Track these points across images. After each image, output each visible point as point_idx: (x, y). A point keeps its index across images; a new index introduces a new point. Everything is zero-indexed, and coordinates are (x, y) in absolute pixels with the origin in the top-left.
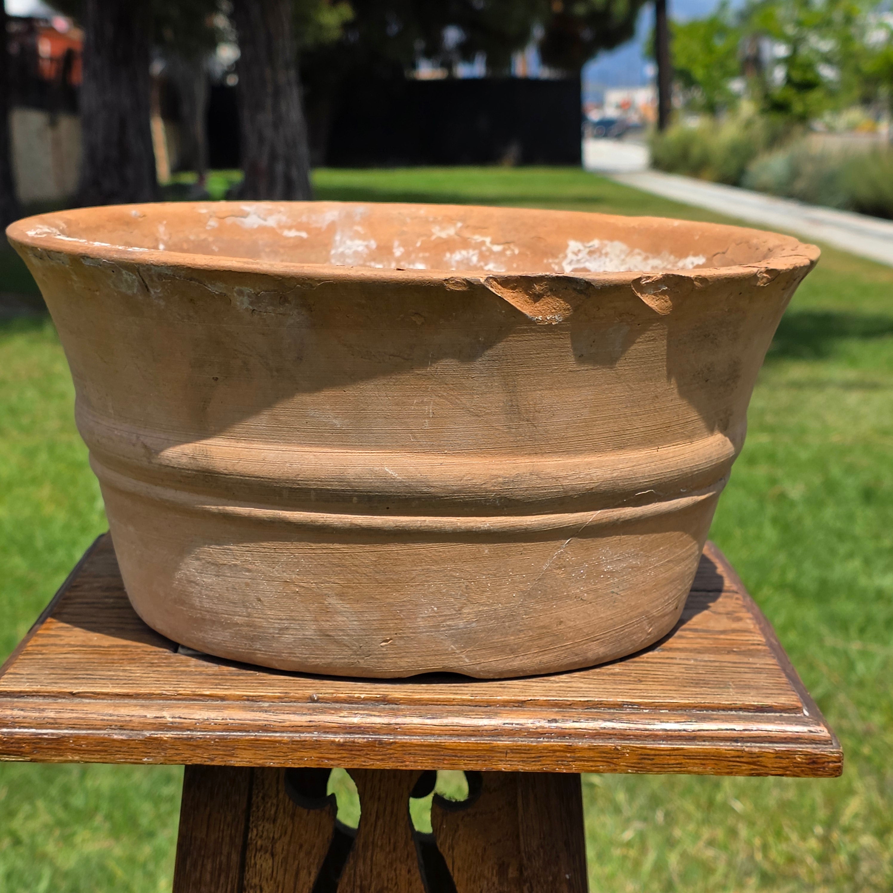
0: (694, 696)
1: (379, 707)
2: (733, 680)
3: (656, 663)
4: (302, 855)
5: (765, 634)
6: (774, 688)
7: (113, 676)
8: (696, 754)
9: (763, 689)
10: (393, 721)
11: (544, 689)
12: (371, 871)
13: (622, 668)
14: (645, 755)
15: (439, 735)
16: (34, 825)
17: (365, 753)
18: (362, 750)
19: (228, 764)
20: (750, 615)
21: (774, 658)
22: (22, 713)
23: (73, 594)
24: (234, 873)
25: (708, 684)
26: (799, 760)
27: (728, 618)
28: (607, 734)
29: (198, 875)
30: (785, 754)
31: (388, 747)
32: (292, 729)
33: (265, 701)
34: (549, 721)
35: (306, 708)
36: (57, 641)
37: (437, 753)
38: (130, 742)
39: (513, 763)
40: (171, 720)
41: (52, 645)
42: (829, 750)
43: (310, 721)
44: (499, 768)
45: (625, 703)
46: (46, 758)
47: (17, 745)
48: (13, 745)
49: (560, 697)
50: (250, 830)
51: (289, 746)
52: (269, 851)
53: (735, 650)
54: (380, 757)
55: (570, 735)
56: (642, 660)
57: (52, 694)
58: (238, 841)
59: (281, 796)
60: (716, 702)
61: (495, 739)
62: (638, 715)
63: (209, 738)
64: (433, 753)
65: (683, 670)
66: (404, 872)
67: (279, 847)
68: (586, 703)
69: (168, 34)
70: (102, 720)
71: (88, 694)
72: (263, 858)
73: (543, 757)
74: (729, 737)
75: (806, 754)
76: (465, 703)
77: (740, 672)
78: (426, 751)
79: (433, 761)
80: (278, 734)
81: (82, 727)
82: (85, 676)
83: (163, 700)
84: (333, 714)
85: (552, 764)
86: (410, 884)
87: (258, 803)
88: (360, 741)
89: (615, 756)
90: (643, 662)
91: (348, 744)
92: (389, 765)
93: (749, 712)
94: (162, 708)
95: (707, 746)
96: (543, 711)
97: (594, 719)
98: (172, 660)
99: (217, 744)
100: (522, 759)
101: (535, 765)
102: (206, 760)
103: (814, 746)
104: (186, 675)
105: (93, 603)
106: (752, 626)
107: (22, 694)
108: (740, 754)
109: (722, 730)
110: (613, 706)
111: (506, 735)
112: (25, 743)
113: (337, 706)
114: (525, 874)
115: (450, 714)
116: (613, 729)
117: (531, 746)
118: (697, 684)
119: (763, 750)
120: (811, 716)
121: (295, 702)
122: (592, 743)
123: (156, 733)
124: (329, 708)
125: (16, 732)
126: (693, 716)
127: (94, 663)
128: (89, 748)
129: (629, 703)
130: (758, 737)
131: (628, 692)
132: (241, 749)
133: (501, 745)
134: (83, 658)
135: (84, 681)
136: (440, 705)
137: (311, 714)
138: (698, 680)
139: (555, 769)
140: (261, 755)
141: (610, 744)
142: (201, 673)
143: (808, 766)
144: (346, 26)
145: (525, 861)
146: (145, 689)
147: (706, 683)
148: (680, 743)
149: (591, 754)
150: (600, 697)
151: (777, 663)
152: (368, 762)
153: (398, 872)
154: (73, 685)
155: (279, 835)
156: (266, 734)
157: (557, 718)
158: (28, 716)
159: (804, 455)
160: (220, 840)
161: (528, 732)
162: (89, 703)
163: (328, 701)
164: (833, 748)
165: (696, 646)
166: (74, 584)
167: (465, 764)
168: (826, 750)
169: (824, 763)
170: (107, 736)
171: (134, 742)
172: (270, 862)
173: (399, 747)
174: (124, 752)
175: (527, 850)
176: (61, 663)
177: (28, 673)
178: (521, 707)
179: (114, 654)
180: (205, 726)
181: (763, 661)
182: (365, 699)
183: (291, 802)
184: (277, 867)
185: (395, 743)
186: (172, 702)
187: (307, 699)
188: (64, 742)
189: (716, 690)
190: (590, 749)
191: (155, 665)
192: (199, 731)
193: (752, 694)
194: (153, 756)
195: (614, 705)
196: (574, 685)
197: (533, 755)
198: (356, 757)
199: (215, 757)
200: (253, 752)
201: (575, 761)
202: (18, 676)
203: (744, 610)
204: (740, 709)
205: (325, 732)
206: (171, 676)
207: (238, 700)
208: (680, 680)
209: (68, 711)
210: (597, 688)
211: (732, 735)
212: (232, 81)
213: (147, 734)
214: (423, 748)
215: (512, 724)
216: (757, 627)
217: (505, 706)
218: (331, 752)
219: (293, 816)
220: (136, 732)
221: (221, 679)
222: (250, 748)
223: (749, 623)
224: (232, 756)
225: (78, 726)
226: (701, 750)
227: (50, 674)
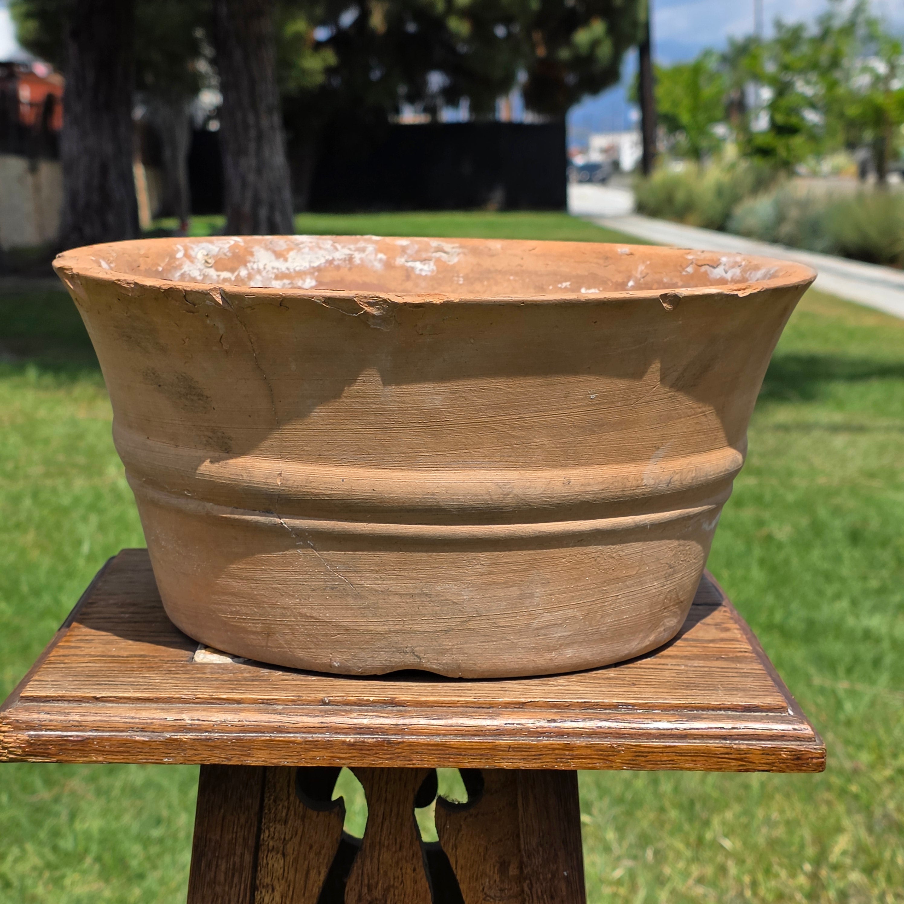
0: (685, 697)
1: (387, 709)
2: (721, 683)
3: (649, 668)
4: (312, 855)
5: (751, 644)
6: (760, 690)
7: (134, 682)
8: (687, 752)
9: (750, 691)
10: (401, 721)
11: (544, 692)
12: (378, 869)
13: (616, 673)
14: (639, 752)
15: (445, 735)
16: (24, 868)
17: (374, 752)
18: (371, 749)
19: (244, 763)
20: (737, 626)
21: (760, 663)
22: (48, 716)
23: (89, 610)
24: (247, 874)
25: (699, 687)
26: (784, 756)
27: (716, 629)
28: (603, 733)
29: (212, 876)
30: (772, 751)
31: (396, 746)
32: (305, 730)
33: (279, 704)
34: (548, 721)
35: (318, 710)
36: (78, 652)
37: (442, 752)
38: (150, 743)
39: (514, 761)
40: (190, 722)
41: (73, 655)
42: (812, 746)
43: (322, 723)
44: (502, 765)
45: (620, 704)
46: (71, 759)
47: (43, 747)
48: (40, 747)
49: (559, 698)
50: (262, 831)
51: (302, 746)
52: (281, 852)
53: (723, 656)
54: (388, 756)
55: (568, 734)
56: (636, 666)
57: (77, 699)
58: (251, 842)
59: (292, 798)
60: (706, 702)
61: (497, 738)
62: (632, 716)
63: (226, 739)
64: (438, 752)
65: (675, 675)
66: (409, 871)
67: (289, 848)
68: (583, 704)
69: (149, 78)
70: (124, 722)
71: (111, 699)
72: (274, 859)
73: (543, 755)
74: (718, 735)
75: (791, 751)
76: (469, 705)
77: (728, 677)
78: (433, 750)
79: (439, 759)
80: (292, 735)
81: (105, 729)
82: (107, 682)
83: (182, 704)
84: (344, 715)
85: (552, 762)
86: (415, 882)
87: (270, 805)
88: (370, 740)
89: (611, 753)
90: (636, 668)
91: (358, 744)
92: (397, 764)
93: (737, 712)
94: (181, 711)
95: (698, 743)
96: (543, 712)
97: (591, 719)
98: (188, 668)
99: (234, 744)
100: (523, 757)
101: (535, 763)
102: (224, 760)
103: (798, 743)
104: (202, 681)
105: (110, 618)
106: (739, 636)
107: (48, 699)
108: (728, 750)
109: (711, 728)
110: (608, 707)
111: (508, 735)
112: (51, 745)
113: (348, 708)
114: (525, 872)
115: (454, 715)
116: (609, 728)
117: (532, 744)
118: (687, 686)
119: (751, 747)
120: (795, 715)
121: (307, 705)
122: (589, 741)
123: (176, 734)
124: (340, 710)
125: (43, 735)
126: (685, 715)
127: (114, 671)
128: (112, 749)
129: (624, 704)
130: (745, 735)
131: (622, 694)
132: (256, 749)
133: (503, 744)
134: (104, 667)
135: (106, 687)
136: (445, 706)
137: (322, 716)
138: (689, 683)
139: (554, 767)
140: (275, 754)
141: (606, 742)
142: (217, 680)
143: (792, 762)
144: (329, 71)
145: (525, 859)
146: (165, 693)
147: (697, 686)
148: (672, 741)
149: (589, 752)
150: (596, 699)
151: (763, 668)
152: (378, 761)
153: (404, 871)
154: (96, 690)
155: (290, 836)
156: (280, 735)
157: (556, 718)
158: (54, 719)
159: (790, 497)
160: (234, 841)
161: (528, 732)
162: (112, 707)
163: (339, 704)
164: (816, 745)
165: (686, 653)
166: (90, 601)
167: (469, 762)
168: (810, 747)
169: (808, 759)
170: (129, 737)
171: (154, 743)
172: (282, 862)
173: (407, 746)
174: (146, 753)
175: (526, 848)
176: (83, 671)
177: (53, 679)
178: (522, 708)
179: (132, 663)
180: (223, 727)
181: (749, 667)
182: (373, 702)
183: (301, 805)
184: (289, 867)
185: (403, 742)
186: (190, 705)
187: (319, 701)
188: (89, 743)
189: (706, 692)
190: (587, 747)
191: (173, 672)
192: (216, 733)
193: (739, 696)
194: (173, 756)
195: (610, 706)
196: (572, 688)
197: (533, 753)
198: (366, 756)
199: (232, 757)
200: (268, 751)
201: (573, 759)
202: (43, 683)
203: (731, 621)
204: (729, 709)
205: (336, 733)
206: (188, 682)
207: (253, 703)
208: (672, 683)
209: (92, 714)
210: (593, 691)
211: (721, 733)
212: (214, 126)
213: (168, 735)
214: (430, 748)
215: (513, 724)
216: (744, 637)
217: (506, 708)
218: (342, 751)
219: (303, 818)
220: (157, 734)
221: (237, 684)
222: (266, 748)
223: (737, 634)
224: (248, 755)
225: (102, 729)
226: (692, 747)
227: (74, 681)
